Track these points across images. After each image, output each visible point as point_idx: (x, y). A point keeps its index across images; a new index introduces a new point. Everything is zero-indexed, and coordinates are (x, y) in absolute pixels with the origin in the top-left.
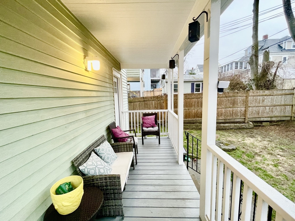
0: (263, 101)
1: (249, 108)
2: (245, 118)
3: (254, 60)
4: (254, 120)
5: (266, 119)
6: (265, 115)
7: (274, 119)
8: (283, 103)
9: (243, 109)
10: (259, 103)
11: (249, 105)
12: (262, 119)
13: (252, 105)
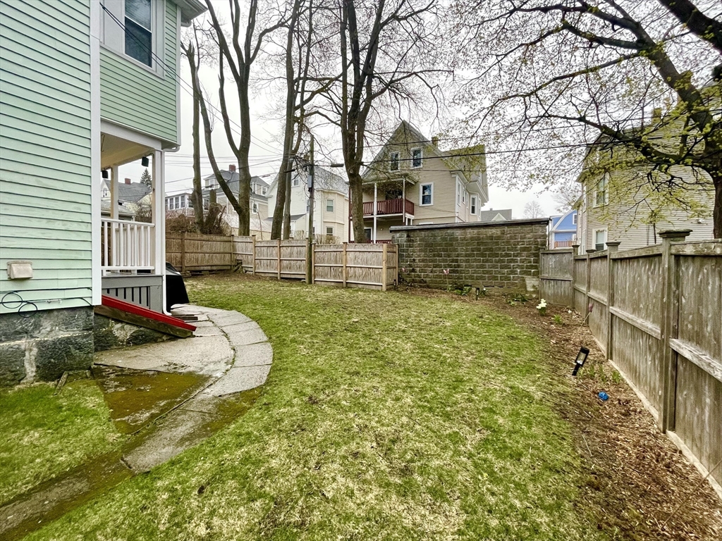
0: (202, 246)
1: (186, 254)
2: (181, 267)
3: (197, 197)
4: (193, 269)
5: (206, 268)
6: (205, 264)
7: (214, 268)
8: (222, 251)
9: (179, 255)
10: (198, 249)
11: (186, 251)
12: (202, 268)
13: (189, 251)
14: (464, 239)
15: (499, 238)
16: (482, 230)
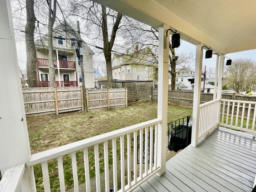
14: (138, 85)
15: (145, 85)
16: (142, 83)
